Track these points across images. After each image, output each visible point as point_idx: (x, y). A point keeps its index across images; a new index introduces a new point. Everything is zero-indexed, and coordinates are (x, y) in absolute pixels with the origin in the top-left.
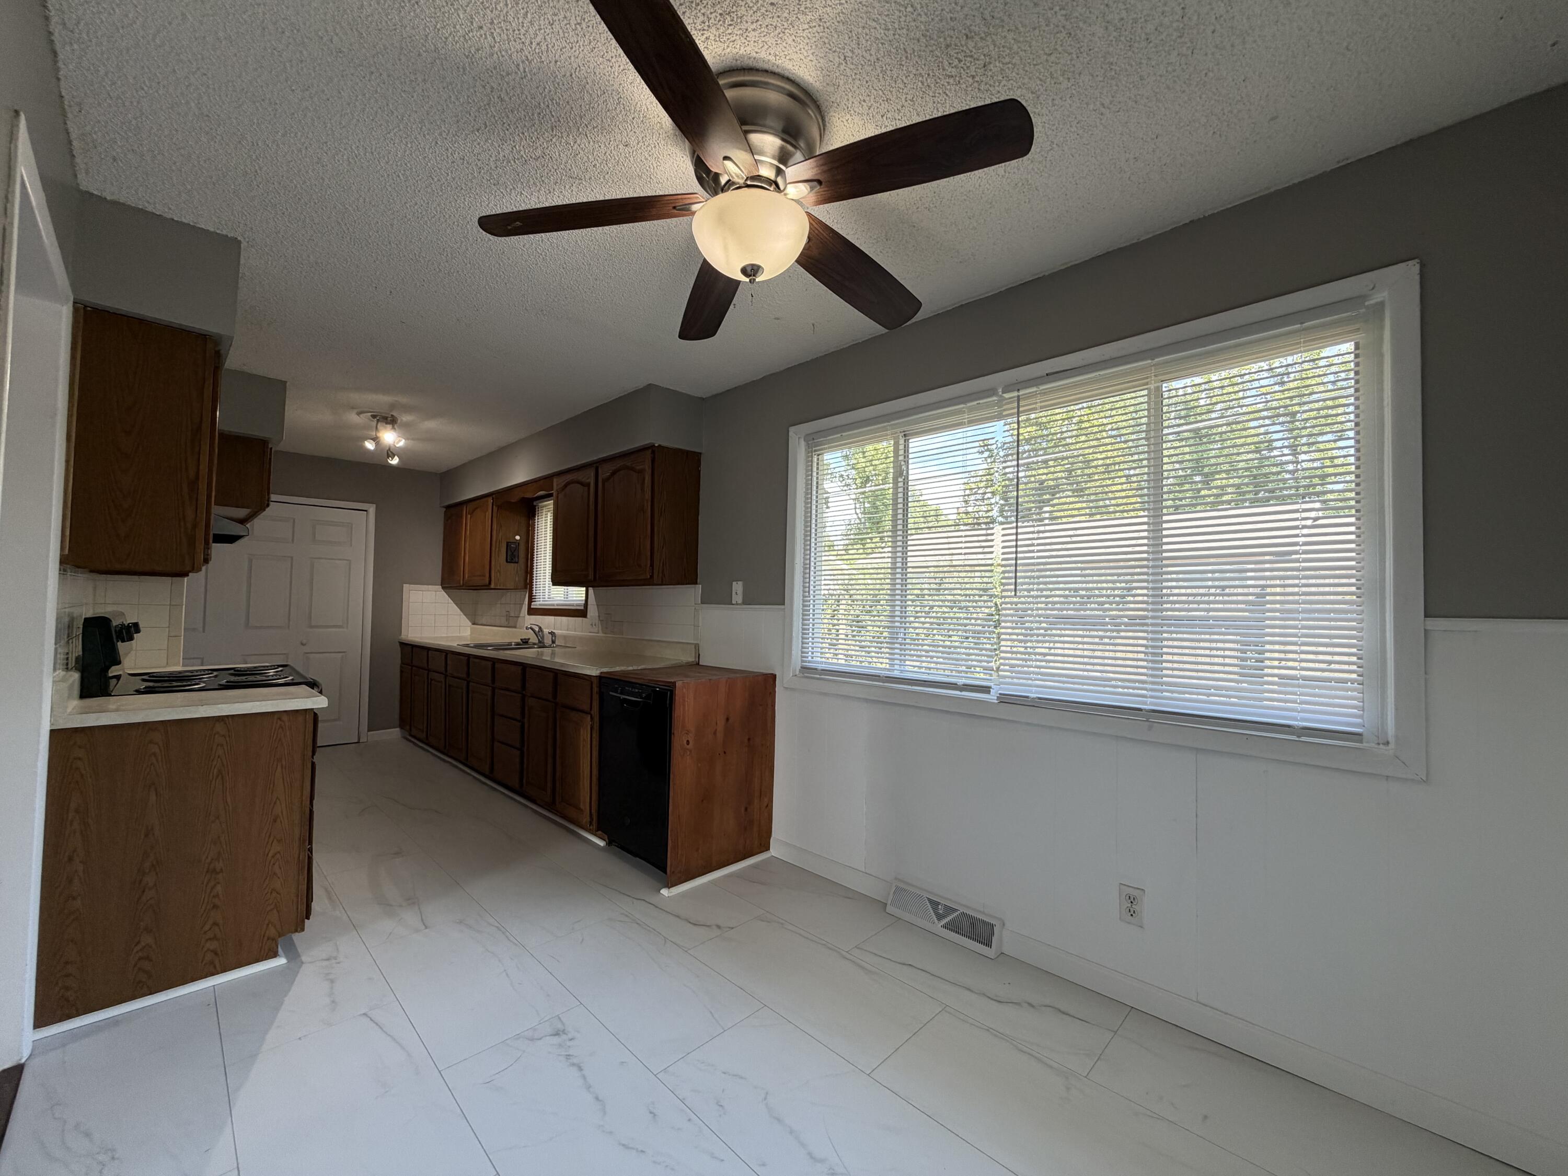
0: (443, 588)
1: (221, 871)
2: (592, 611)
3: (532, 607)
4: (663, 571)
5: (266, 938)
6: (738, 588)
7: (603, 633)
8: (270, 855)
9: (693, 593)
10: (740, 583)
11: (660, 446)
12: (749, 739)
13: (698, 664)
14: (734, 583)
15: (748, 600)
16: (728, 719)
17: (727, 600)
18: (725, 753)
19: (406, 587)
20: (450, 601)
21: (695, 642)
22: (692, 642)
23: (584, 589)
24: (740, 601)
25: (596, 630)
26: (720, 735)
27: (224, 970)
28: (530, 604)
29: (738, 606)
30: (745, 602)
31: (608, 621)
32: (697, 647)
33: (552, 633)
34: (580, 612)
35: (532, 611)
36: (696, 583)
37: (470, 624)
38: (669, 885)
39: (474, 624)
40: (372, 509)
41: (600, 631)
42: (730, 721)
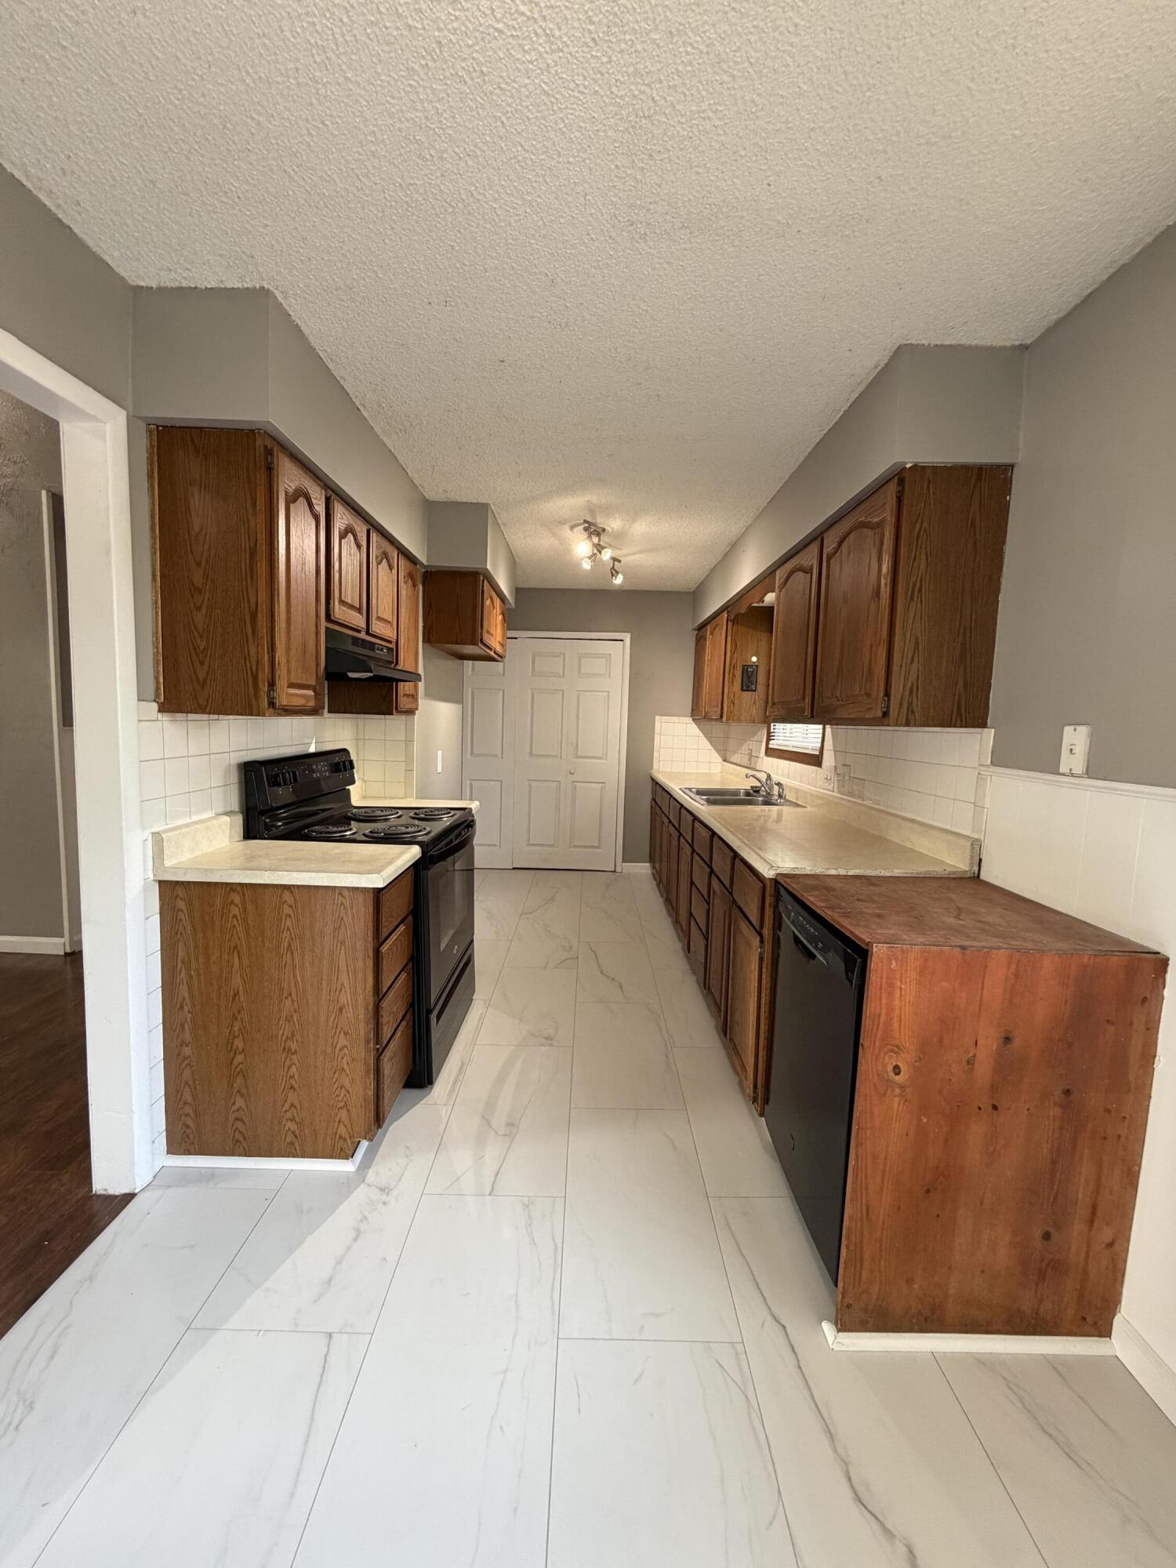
0: (693, 720)
1: (295, 1052)
2: (828, 759)
3: (770, 746)
4: (910, 704)
5: (338, 1137)
6: (1076, 740)
7: (839, 792)
8: (338, 1048)
9: (979, 742)
10: (1083, 730)
11: (915, 467)
12: (1067, 1092)
13: (976, 878)
14: (1068, 730)
15: (1098, 768)
16: (1007, 1040)
17: (1046, 762)
18: (995, 1108)
19: (657, 718)
20: (701, 734)
21: (976, 836)
22: (968, 833)
23: (821, 726)
24: (1079, 768)
25: (830, 787)
26: (984, 1070)
27: (304, 1155)
28: (767, 744)
29: (1077, 781)
30: (1091, 772)
31: (845, 775)
32: (976, 846)
33: (779, 784)
34: (815, 760)
35: (770, 752)
36: (983, 725)
37: (720, 760)
38: (843, 1326)
39: (725, 760)
40: (627, 637)
41: (836, 790)
42: (1017, 1042)
